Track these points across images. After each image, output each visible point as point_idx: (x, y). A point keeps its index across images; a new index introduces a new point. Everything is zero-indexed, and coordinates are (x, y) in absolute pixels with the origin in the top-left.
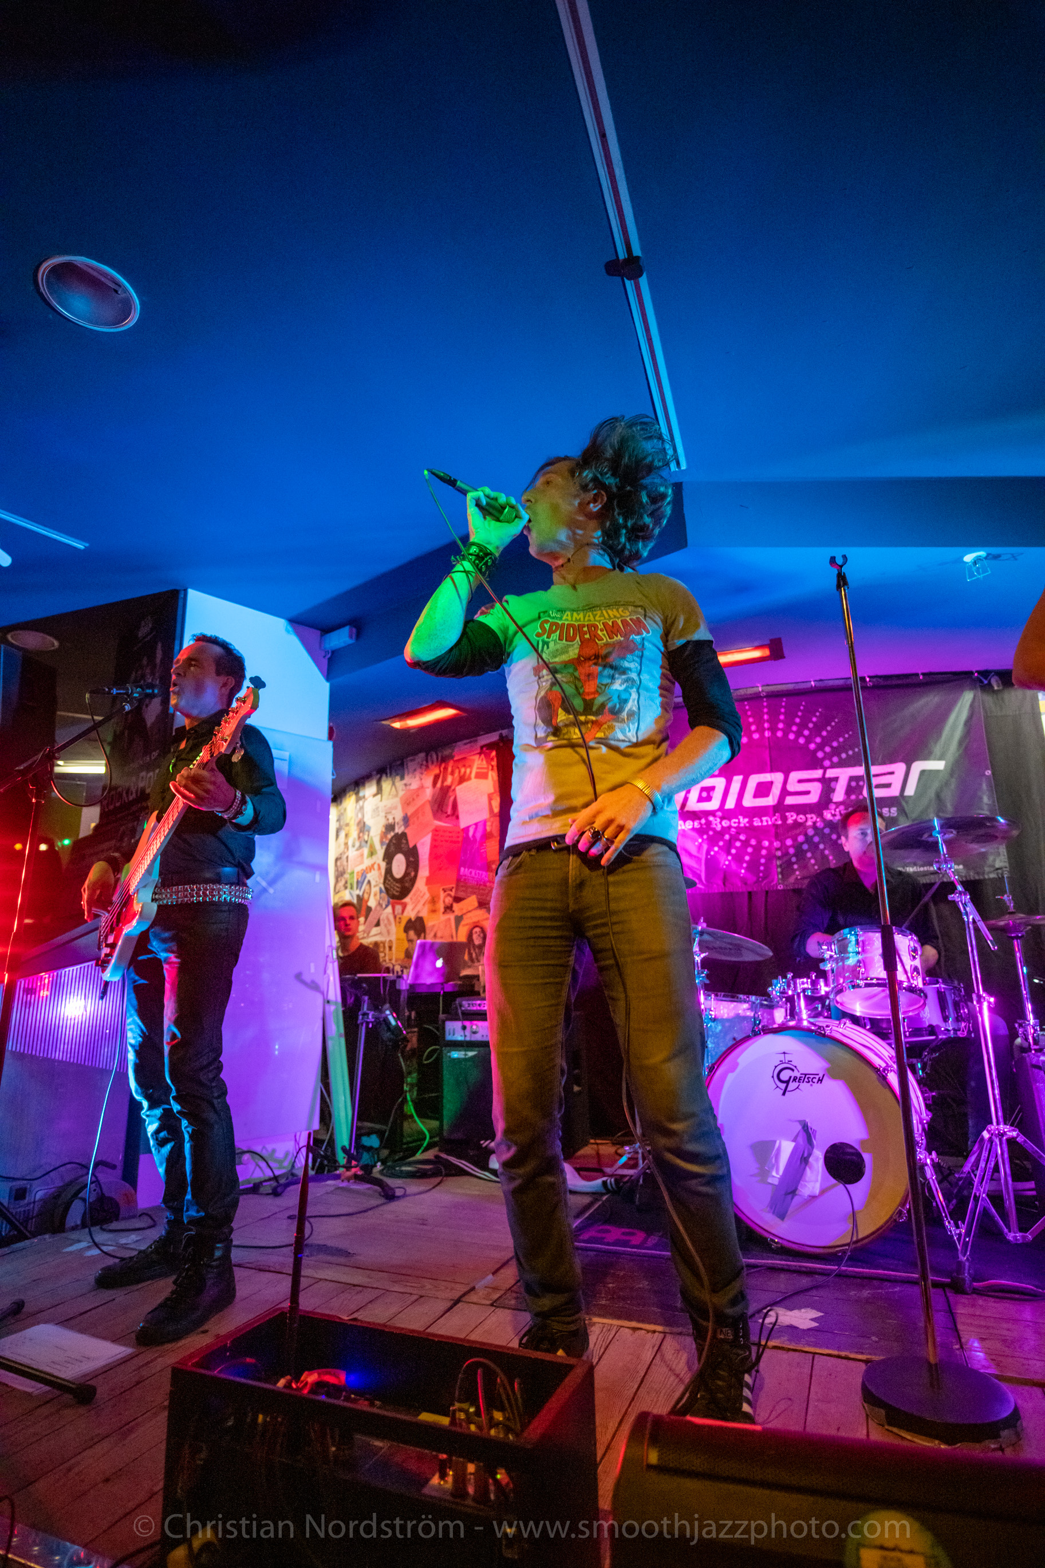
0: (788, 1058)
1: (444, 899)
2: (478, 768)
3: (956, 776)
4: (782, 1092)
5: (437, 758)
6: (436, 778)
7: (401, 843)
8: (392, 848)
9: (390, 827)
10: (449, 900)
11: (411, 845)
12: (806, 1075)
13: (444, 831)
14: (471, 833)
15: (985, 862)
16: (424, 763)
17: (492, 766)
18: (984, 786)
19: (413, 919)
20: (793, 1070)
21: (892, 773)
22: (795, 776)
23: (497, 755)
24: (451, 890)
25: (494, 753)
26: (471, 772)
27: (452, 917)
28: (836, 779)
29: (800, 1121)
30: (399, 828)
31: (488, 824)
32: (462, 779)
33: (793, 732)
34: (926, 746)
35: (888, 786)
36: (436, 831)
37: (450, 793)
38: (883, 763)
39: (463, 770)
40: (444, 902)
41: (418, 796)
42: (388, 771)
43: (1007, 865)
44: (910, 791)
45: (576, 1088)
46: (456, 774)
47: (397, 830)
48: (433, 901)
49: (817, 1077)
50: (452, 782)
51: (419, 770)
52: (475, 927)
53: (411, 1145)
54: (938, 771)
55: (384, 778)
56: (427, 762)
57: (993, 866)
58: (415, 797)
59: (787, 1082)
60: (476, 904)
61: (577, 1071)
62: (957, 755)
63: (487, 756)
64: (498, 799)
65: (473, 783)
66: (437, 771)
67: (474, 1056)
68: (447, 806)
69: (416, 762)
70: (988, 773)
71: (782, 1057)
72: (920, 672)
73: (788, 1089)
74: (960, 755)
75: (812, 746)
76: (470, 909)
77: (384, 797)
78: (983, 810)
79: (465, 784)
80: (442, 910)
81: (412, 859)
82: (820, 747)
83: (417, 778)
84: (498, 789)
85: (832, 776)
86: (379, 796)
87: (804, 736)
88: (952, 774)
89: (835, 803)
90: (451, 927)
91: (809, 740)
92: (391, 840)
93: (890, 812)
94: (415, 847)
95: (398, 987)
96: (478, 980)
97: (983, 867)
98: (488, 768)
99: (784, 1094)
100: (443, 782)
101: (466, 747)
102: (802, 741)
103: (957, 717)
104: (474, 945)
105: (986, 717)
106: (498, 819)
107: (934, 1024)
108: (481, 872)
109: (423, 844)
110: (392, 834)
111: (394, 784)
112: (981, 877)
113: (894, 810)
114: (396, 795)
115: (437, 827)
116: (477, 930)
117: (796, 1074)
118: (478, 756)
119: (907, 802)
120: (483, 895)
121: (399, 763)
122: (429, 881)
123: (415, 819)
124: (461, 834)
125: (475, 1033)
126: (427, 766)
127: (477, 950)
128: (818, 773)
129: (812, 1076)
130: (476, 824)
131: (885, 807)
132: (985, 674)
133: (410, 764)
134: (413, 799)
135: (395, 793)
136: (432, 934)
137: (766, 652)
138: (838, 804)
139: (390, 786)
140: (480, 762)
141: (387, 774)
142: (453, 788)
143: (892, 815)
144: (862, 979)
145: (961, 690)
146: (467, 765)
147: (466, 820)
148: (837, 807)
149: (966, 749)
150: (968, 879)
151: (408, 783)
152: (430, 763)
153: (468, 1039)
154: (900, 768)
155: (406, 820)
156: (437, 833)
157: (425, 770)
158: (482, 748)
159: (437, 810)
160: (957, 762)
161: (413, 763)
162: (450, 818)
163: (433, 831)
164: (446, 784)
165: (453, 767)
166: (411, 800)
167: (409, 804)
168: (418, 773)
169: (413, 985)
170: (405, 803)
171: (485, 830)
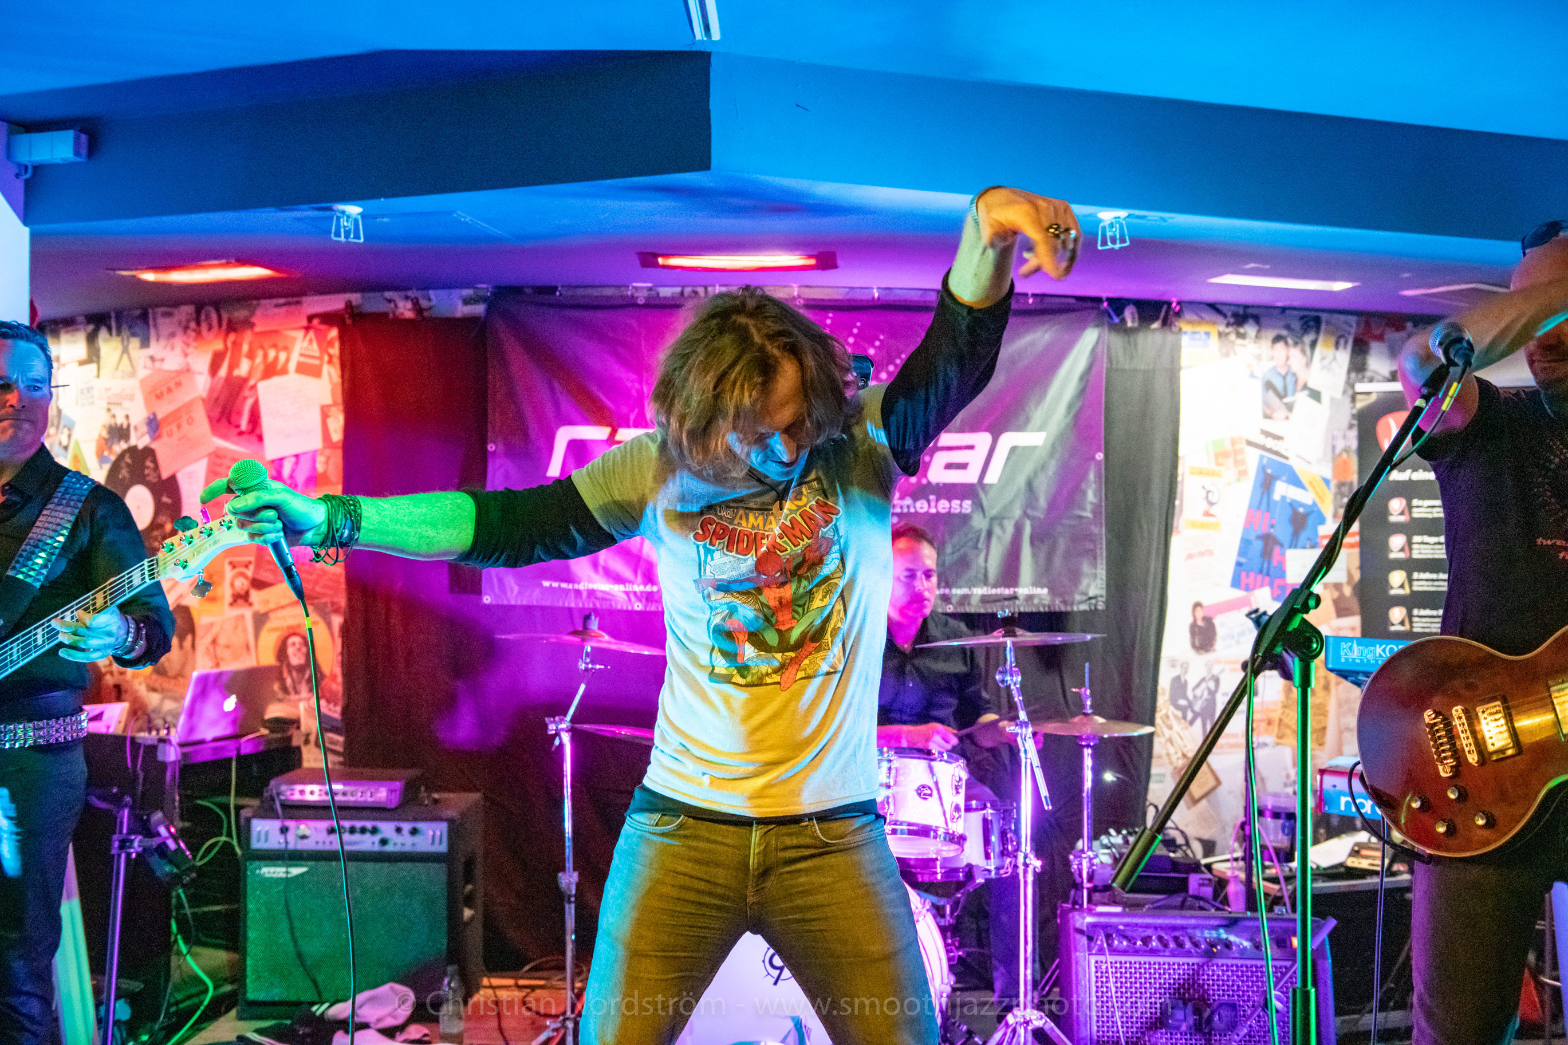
2: (302, 355)
3: (1057, 456)
4: (774, 980)
5: (220, 325)
6: (216, 359)
7: (145, 467)
8: (124, 473)
9: (119, 432)
10: (241, 584)
11: (165, 475)
14: (287, 470)
15: (1077, 588)
16: (193, 325)
17: (330, 356)
18: (1092, 476)
21: (971, 447)
23: (341, 337)
24: (247, 566)
25: (334, 333)
26: (288, 360)
27: (248, 613)
29: (793, 1018)
30: (139, 438)
31: (320, 460)
32: (271, 370)
34: (1023, 410)
36: (217, 457)
37: (247, 393)
39: (272, 353)
40: (232, 585)
41: (179, 384)
42: (113, 324)
43: (1104, 593)
44: (992, 477)
45: (467, 913)
46: (259, 360)
47: (133, 441)
50: (250, 373)
51: (180, 333)
52: (294, 634)
53: (181, 1006)
54: (1034, 448)
55: (103, 333)
56: (198, 324)
57: (1085, 594)
58: (172, 384)
61: (469, 887)
62: (1063, 425)
63: (321, 338)
64: (341, 418)
65: (293, 380)
66: (219, 346)
67: (302, 875)
68: (239, 413)
69: (175, 319)
70: (1100, 456)
72: (1030, 293)
73: (782, 977)
74: (1067, 425)
76: (283, 602)
77: (102, 372)
78: (1084, 509)
79: (275, 380)
80: (228, 598)
81: (165, 499)
83: (178, 350)
84: (340, 399)
86: (93, 367)
88: (1051, 455)
90: (245, 630)
92: (121, 457)
93: (961, 506)
94: (173, 479)
95: (160, 757)
96: (298, 728)
97: (1072, 594)
98: (321, 358)
99: (776, 983)
100: (231, 368)
101: (276, 310)
103: (1071, 370)
104: (289, 665)
105: (1109, 370)
106: (339, 453)
107: (974, 863)
109: (190, 476)
110: (123, 446)
111: (125, 350)
112: (1069, 609)
113: (967, 504)
114: (133, 374)
115: (218, 449)
118: (302, 332)
119: (986, 493)
121: (138, 312)
123: (174, 427)
125: (304, 837)
126: (199, 334)
127: (294, 674)
130: (297, 456)
131: (956, 498)
132: (1118, 305)
133: (161, 320)
134: (169, 390)
135: (130, 369)
136: (208, 639)
137: (812, 262)
139: (118, 352)
140: (306, 344)
141: (110, 329)
142: (252, 382)
143: (963, 511)
144: (890, 824)
145: (1083, 325)
146: (281, 345)
147: (276, 447)
149: (1077, 417)
150: (1052, 609)
151: (157, 356)
152: (204, 326)
153: (291, 846)
154: (982, 440)
155: (154, 425)
156: (218, 461)
157: (196, 339)
158: (310, 318)
159: (219, 420)
160: (1061, 437)
161: (168, 320)
162: (245, 437)
163: (209, 455)
164: (236, 373)
165: (251, 344)
166: (164, 389)
167: (159, 397)
168: (178, 342)
169: (186, 750)
170: (151, 393)
171: (314, 468)
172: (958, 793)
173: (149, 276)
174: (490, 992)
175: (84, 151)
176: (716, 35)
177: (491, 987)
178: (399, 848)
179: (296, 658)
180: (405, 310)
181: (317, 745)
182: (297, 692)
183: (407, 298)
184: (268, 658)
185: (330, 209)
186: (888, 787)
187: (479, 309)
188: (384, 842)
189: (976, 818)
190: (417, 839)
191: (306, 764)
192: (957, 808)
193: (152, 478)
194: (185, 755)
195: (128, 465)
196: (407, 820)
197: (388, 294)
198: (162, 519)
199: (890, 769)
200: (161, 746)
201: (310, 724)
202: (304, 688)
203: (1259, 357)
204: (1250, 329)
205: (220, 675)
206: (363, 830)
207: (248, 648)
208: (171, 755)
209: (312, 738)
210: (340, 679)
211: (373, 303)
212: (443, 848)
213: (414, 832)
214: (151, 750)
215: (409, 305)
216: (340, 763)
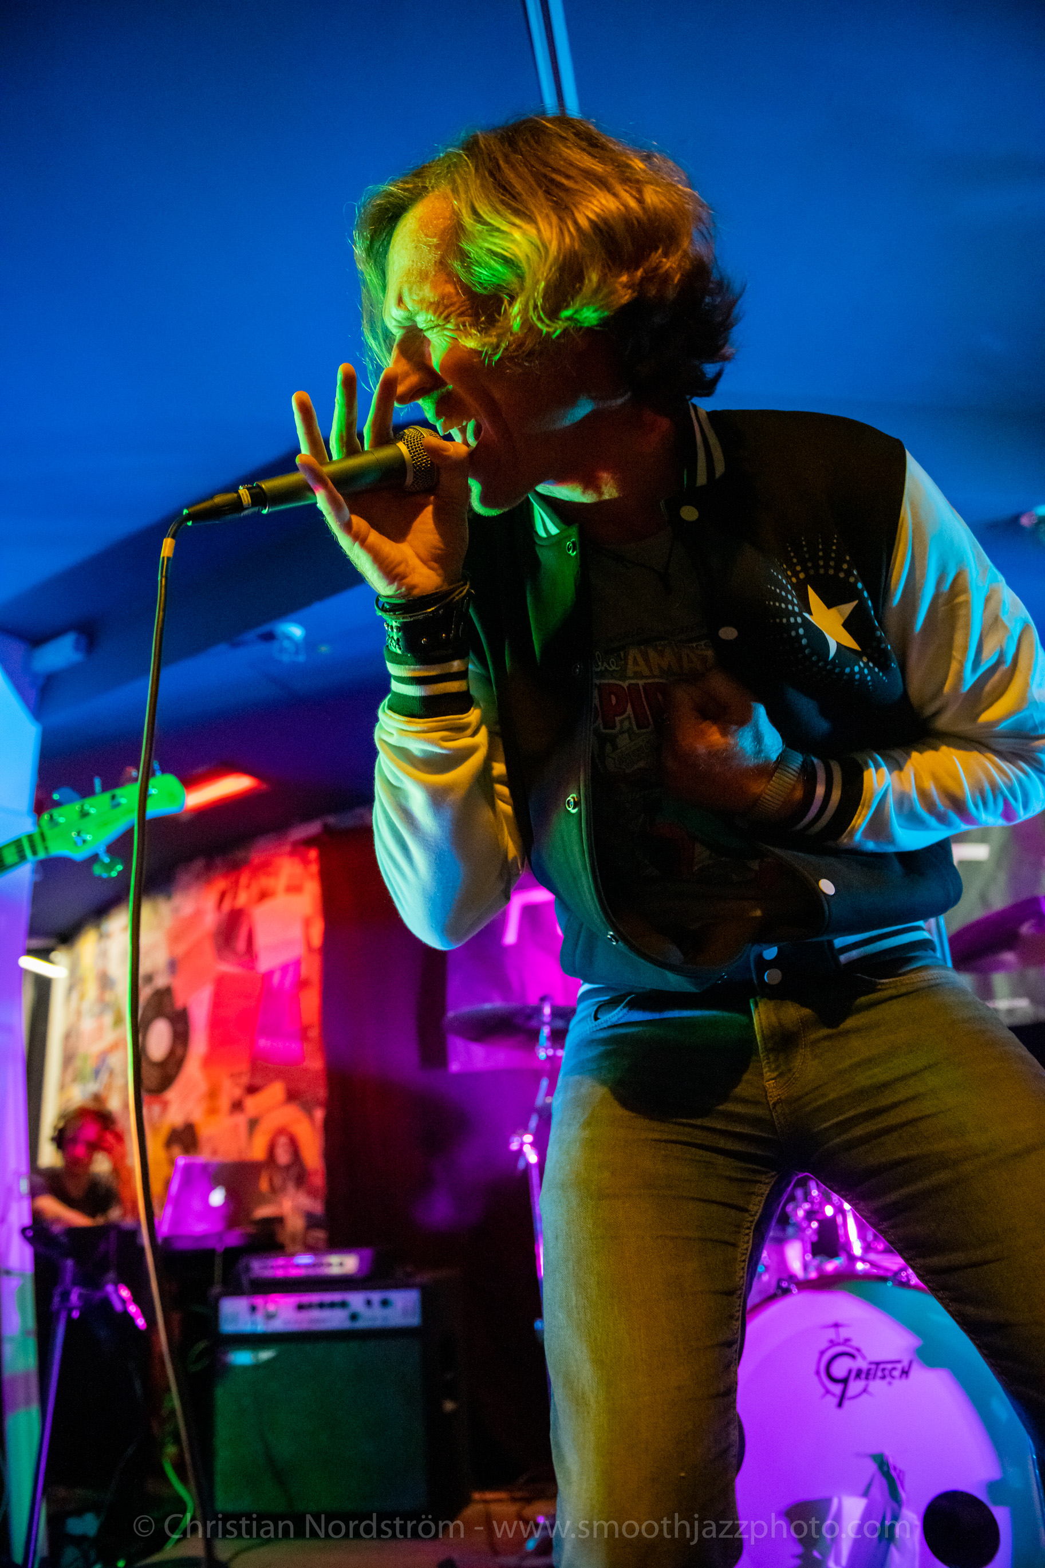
0: (844, 1333)
1: (230, 1090)
2: (288, 877)
3: (1002, 866)
4: (834, 1401)
5: (224, 865)
6: (223, 896)
7: (165, 1003)
9: (148, 979)
10: (237, 1092)
11: (179, 1005)
12: (878, 1364)
13: (233, 980)
14: (275, 981)
16: (205, 873)
17: (311, 874)
20: (853, 1356)
23: (322, 860)
25: (313, 854)
26: (277, 884)
27: (241, 1120)
30: (161, 980)
31: (304, 965)
32: (264, 895)
36: (221, 982)
37: (244, 919)
39: (264, 882)
41: (193, 925)
45: (449, 1406)
46: (254, 888)
48: (213, 1094)
49: (899, 1366)
50: (247, 902)
54: (980, 861)
56: (209, 871)
58: (188, 927)
59: (844, 1381)
60: (283, 1096)
61: (450, 1374)
63: (303, 860)
64: (320, 925)
65: (280, 900)
66: (223, 886)
67: (270, 1359)
68: (238, 939)
69: (191, 871)
71: (831, 1334)
74: (1008, 837)
76: (272, 1104)
79: (268, 905)
81: (179, 1027)
83: (193, 897)
84: (319, 907)
94: (185, 1008)
98: (304, 877)
99: (840, 1405)
100: (232, 902)
101: (270, 844)
106: (319, 957)
108: (290, 1044)
109: (198, 1003)
114: (162, 928)
115: (221, 973)
117: (861, 1363)
118: (288, 858)
120: (294, 1080)
122: (208, 1061)
123: (188, 963)
124: (260, 983)
125: (272, 1316)
129: (889, 1366)
130: (284, 969)
133: (181, 875)
134: (186, 933)
139: (151, 915)
140: (291, 867)
142: (248, 910)
146: (271, 872)
147: (266, 962)
152: (213, 872)
153: (260, 1329)
155: (173, 966)
156: (220, 984)
158: (295, 845)
159: (223, 947)
160: (1006, 848)
162: (242, 957)
163: (214, 979)
164: (237, 904)
165: (248, 877)
166: (182, 933)
167: (177, 941)
170: (172, 938)
171: (298, 975)
174: (482, 1507)
175: (84, 651)
177: (486, 1502)
178: (370, 1323)
179: (283, 1157)
188: (354, 1317)
190: (388, 1312)
193: (170, 1010)
196: (377, 1289)
201: (295, 1223)
206: (332, 1305)
211: (345, 821)
212: (414, 1320)
213: (385, 1303)
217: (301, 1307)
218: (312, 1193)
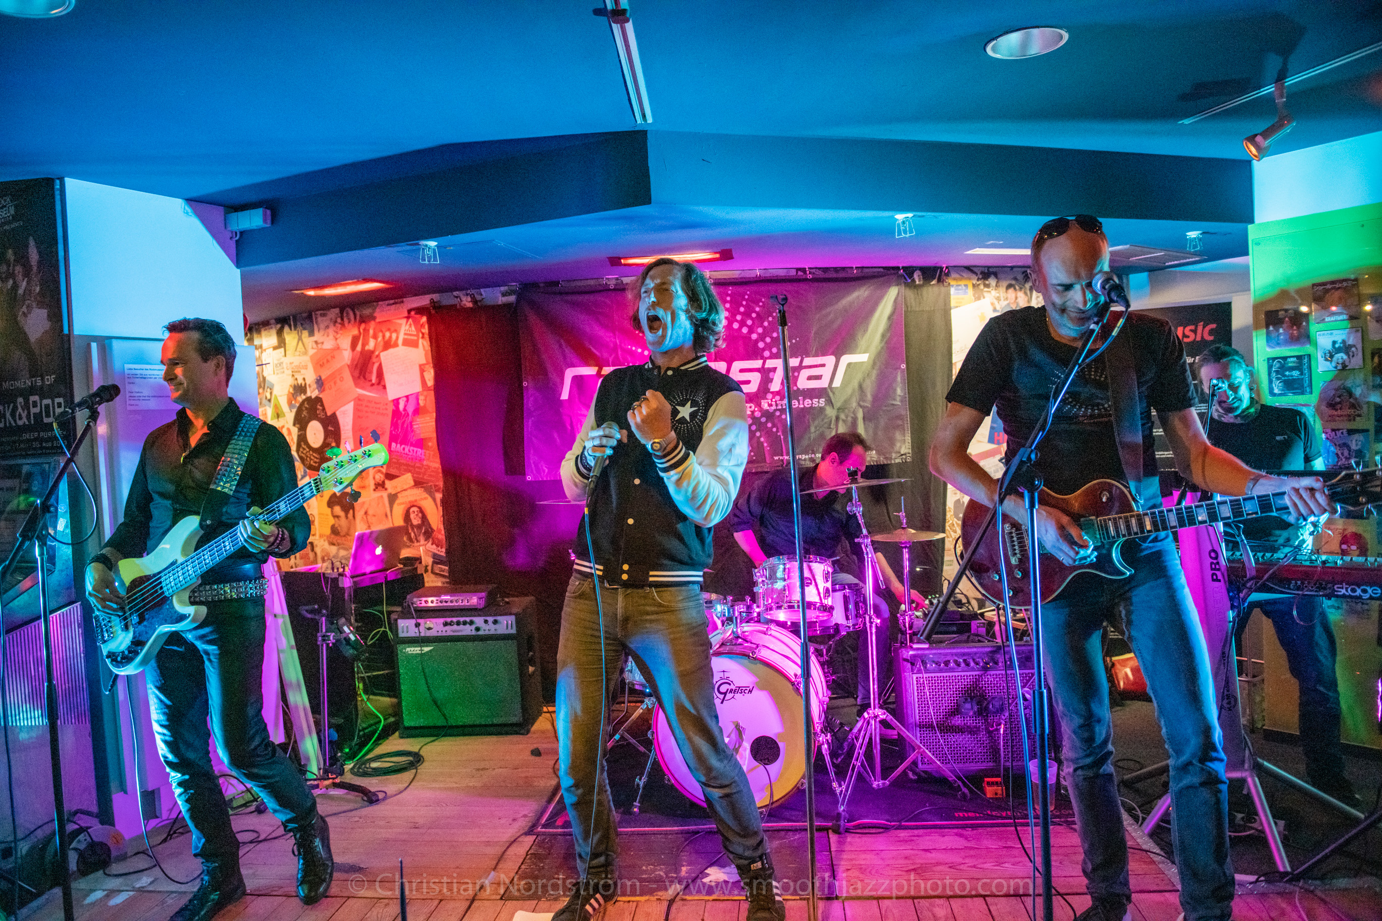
0: (726, 675)
2: (405, 334)
3: (877, 367)
5: (355, 318)
6: (354, 340)
7: (316, 409)
8: (305, 413)
9: (300, 389)
11: (329, 414)
13: (369, 401)
14: (401, 407)
15: (893, 449)
16: (339, 320)
17: (423, 334)
18: (899, 379)
19: (338, 494)
21: (823, 365)
22: (737, 365)
23: (429, 321)
25: (424, 319)
26: (397, 338)
27: (385, 494)
28: (774, 370)
30: (312, 392)
31: (421, 398)
32: (387, 345)
33: (737, 321)
34: (854, 340)
35: (819, 377)
36: (359, 400)
37: (374, 360)
38: (816, 355)
39: (387, 334)
41: (333, 357)
42: (292, 323)
43: (910, 451)
44: (837, 383)
45: (531, 669)
46: (380, 339)
47: (309, 394)
50: (375, 347)
51: (332, 324)
52: (413, 506)
53: (366, 731)
55: (286, 329)
56: (342, 319)
57: (898, 452)
58: (329, 358)
59: (725, 694)
60: (412, 483)
61: (531, 653)
62: (879, 348)
63: (416, 322)
64: (432, 371)
65: (401, 351)
66: (355, 332)
67: (431, 651)
68: (371, 372)
69: (328, 318)
70: (903, 366)
71: (721, 675)
72: (854, 267)
74: (882, 348)
75: (754, 336)
76: (405, 487)
77: (288, 352)
78: (895, 400)
79: (391, 351)
80: (372, 487)
81: (330, 428)
82: (762, 337)
83: (331, 337)
84: (430, 360)
85: (771, 366)
86: (282, 350)
87: (747, 326)
88: (873, 367)
89: (772, 393)
90: (384, 504)
91: (751, 330)
92: (302, 404)
93: (818, 402)
94: (334, 415)
95: (341, 585)
96: (421, 563)
97: (891, 453)
98: (417, 335)
99: (722, 703)
100: (364, 345)
102: (745, 330)
103: (882, 313)
104: (412, 526)
105: (906, 312)
106: (432, 393)
107: (839, 623)
108: (415, 449)
109: (344, 413)
110: (304, 397)
111: (300, 339)
112: (889, 462)
113: (822, 401)
114: (305, 353)
115: (360, 395)
116: (415, 509)
118: (405, 320)
119: (834, 393)
120: (419, 473)
121: (305, 315)
123: (333, 384)
124: (391, 407)
125: (429, 629)
126: (343, 324)
128: (758, 364)
130: (407, 397)
131: (815, 398)
132: (909, 271)
133: (320, 319)
134: (328, 361)
135: (303, 350)
136: (362, 512)
137: (718, 256)
138: (775, 394)
139: (296, 340)
140: (407, 327)
141: (290, 326)
142: (377, 353)
143: (820, 406)
145: (888, 285)
146: (392, 329)
147: (394, 391)
148: (773, 397)
149: (887, 343)
150: (879, 464)
151: (319, 341)
152: (346, 320)
153: (422, 634)
154: (830, 360)
155: (320, 383)
156: (360, 403)
157: (341, 329)
158: (409, 311)
159: (359, 377)
160: (879, 354)
161: (324, 318)
162: (375, 387)
163: (354, 400)
164: (367, 348)
165: (374, 329)
166: (325, 361)
167: (321, 366)
168: (331, 331)
169: (356, 579)
170: (317, 364)
171: (418, 404)
172: (827, 581)
173: (311, 293)
174: (548, 715)
175: (269, 221)
176: (650, 120)
177: (548, 712)
178: (487, 632)
179: (416, 521)
180: (467, 303)
181: (433, 572)
182: (418, 541)
183: (467, 295)
184: (399, 522)
185: (418, 244)
186: (785, 580)
187: (512, 298)
188: (478, 629)
189: (839, 595)
190: (497, 626)
191: (427, 585)
192: (827, 590)
193: (322, 415)
194: (354, 582)
195: (306, 409)
196: (490, 615)
197: (455, 293)
198: (329, 440)
199: (785, 569)
200: (340, 578)
201: (428, 560)
202: (422, 538)
203: (998, 299)
204: (992, 281)
205: (372, 533)
206: (465, 623)
207: (386, 516)
208: (346, 583)
209: (429, 568)
210: (443, 532)
211: (447, 299)
212: (513, 631)
213: (495, 622)
214: (335, 581)
215: (469, 299)
216: (447, 583)
217: (446, 624)
218: (438, 544)
